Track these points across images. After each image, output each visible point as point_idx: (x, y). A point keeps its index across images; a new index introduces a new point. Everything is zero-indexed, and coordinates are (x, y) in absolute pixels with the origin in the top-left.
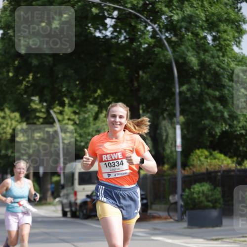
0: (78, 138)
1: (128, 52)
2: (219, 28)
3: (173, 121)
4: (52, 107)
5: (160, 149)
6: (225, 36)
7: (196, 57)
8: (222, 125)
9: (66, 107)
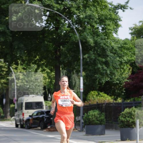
1: (54, 35)
2: (106, 23)
3: (79, 75)
4: (12, 65)
6: (109, 27)
7: (93, 39)
8: (106, 78)
9: (19, 65)
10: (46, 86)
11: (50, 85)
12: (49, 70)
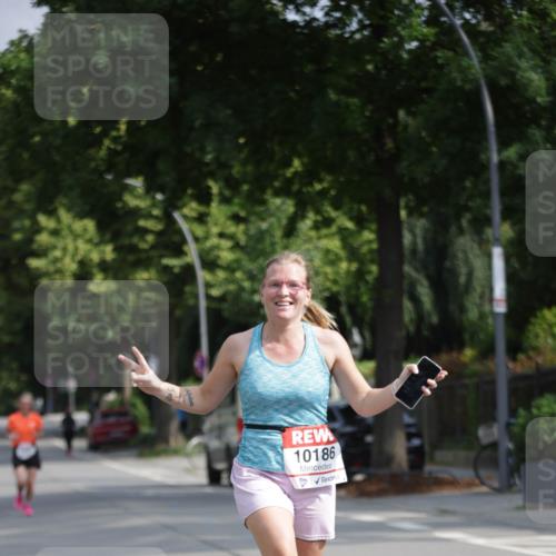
0: (247, 284)
1: (369, 62)
3: (484, 237)
4: (180, 203)
5: (452, 307)
7: (543, 73)
9: (214, 205)
10: (338, 293)
11: (358, 288)
12: (351, 219)
